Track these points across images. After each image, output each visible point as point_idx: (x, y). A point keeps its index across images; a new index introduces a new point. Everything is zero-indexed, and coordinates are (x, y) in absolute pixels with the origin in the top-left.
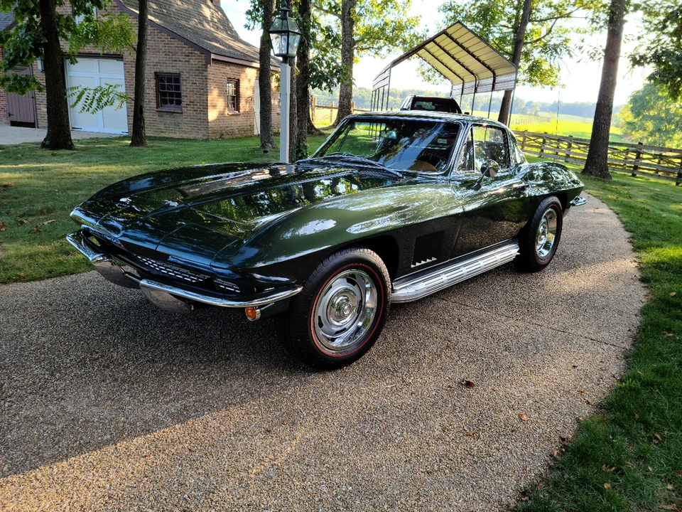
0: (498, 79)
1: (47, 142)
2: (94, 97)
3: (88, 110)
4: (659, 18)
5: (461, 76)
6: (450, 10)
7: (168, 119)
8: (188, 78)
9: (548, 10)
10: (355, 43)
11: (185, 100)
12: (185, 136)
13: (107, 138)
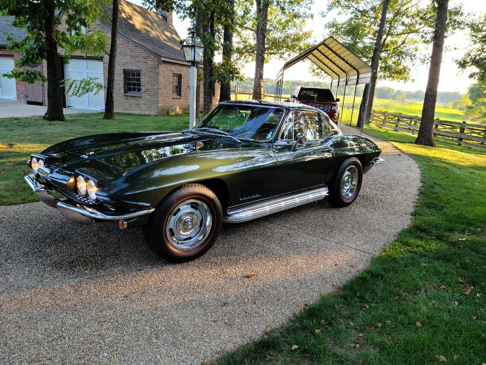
0: (361, 76)
1: (47, 116)
2: (80, 86)
3: (76, 94)
4: (482, 33)
5: (337, 73)
6: (333, 27)
7: (131, 100)
8: (145, 73)
9: (403, 28)
10: (265, 49)
11: (143, 88)
12: (143, 113)
13: (90, 114)
